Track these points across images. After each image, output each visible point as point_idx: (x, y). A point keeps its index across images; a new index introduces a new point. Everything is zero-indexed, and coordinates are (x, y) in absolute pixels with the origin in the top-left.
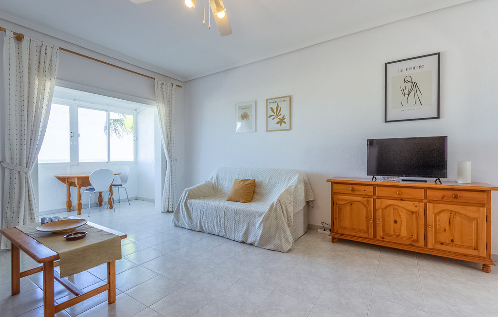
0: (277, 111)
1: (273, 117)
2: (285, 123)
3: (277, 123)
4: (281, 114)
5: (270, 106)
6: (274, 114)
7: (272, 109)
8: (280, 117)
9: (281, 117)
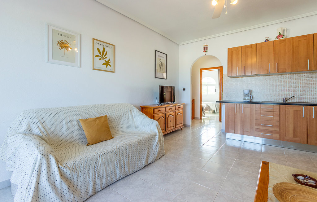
0: (103, 54)
1: (99, 58)
2: (110, 66)
3: (104, 64)
4: (106, 58)
5: (97, 46)
6: (100, 55)
7: (98, 50)
8: (105, 59)
9: (107, 60)
